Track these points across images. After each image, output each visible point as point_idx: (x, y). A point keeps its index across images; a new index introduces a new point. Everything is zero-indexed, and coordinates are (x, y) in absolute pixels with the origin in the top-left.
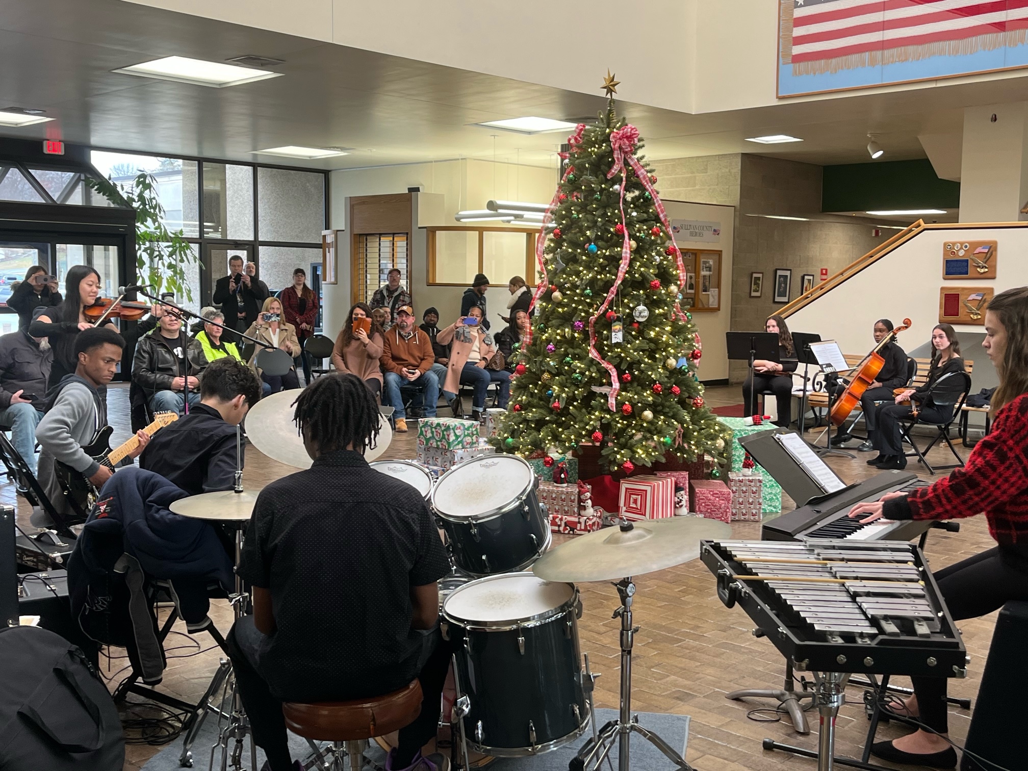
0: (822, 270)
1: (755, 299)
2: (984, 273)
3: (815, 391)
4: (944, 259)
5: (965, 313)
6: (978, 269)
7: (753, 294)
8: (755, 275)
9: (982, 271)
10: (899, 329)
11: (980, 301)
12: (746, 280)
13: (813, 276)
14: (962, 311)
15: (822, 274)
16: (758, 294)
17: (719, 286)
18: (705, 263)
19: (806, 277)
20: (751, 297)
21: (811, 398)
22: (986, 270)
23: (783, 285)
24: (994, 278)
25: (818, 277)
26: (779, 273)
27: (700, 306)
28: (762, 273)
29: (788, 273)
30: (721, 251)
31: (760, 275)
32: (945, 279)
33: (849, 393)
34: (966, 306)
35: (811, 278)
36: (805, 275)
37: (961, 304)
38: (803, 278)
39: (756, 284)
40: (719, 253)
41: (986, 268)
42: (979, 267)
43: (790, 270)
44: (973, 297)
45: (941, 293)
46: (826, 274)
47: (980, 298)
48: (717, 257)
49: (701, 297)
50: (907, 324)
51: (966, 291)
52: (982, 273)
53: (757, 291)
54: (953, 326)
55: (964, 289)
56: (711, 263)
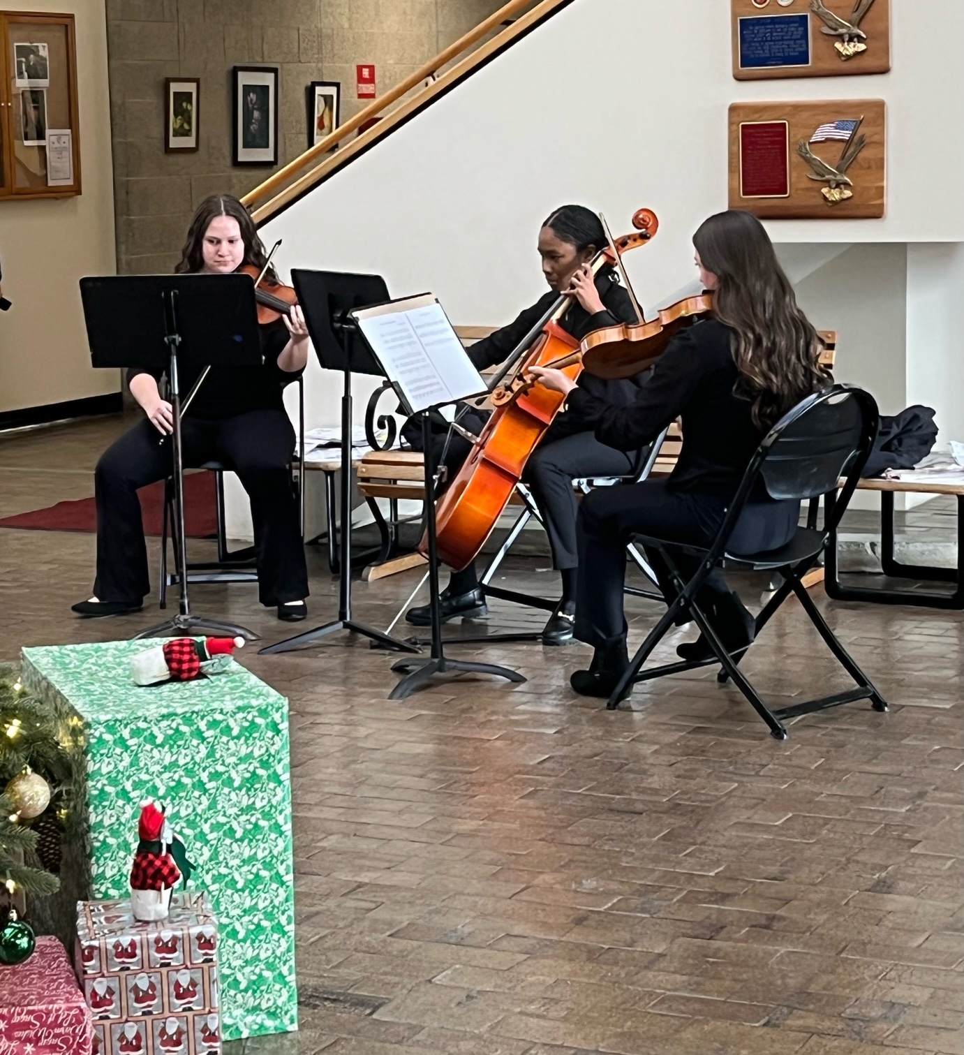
0: (360, 68)
1: (181, 158)
2: (857, 54)
3: (377, 448)
4: (734, 15)
5: (805, 184)
6: (838, 45)
7: (175, 142)
8: (175, 87)
9: (850, 49)
10: (623, 243)
11: (848, 143)
12: (152, 101)
13: (337, 85)
14: (796, 176)
15: (361, 79)
16: (190, 142)
17: (72, 122)
18: (23, 51)
19: (319, 90)
20: (168, 150)
21: (364, 470)
22: (862, 47)
23: (256, 114)
24: (884, 71)
25: (351, 89)
26: (244, 79)
27: (21, 182)
28: (197, 81)
29: (268, 80)
30: (71, 17)
31: (190, 87)
32: (739, 78)
33: (485, 462)
34: (808, 161)
35: (332, 91)
36: (314, 84)
37: (791, 157)
38: (310, 92)
39: (181, 112)
40: (65, 23)
41: (860, 39)
42: (840, 37)
43: (275, 71)
44: (825, 131)
45: (731, 123)
46: (371, 80)
47: (846, 135)
48: (60, 34)
49: (19, 154)
50: (645, 226)
51: (805, 115)
52: (849, 58)
53: (187, 133)
54: (767, 226)
55: (797, 108)
56: (44, 52)
